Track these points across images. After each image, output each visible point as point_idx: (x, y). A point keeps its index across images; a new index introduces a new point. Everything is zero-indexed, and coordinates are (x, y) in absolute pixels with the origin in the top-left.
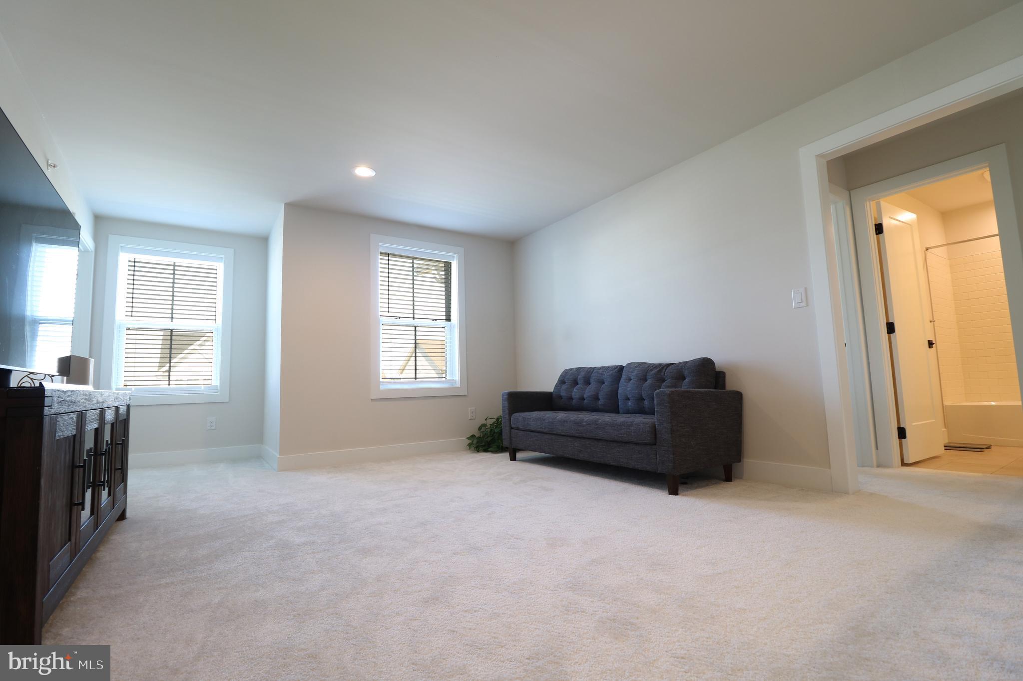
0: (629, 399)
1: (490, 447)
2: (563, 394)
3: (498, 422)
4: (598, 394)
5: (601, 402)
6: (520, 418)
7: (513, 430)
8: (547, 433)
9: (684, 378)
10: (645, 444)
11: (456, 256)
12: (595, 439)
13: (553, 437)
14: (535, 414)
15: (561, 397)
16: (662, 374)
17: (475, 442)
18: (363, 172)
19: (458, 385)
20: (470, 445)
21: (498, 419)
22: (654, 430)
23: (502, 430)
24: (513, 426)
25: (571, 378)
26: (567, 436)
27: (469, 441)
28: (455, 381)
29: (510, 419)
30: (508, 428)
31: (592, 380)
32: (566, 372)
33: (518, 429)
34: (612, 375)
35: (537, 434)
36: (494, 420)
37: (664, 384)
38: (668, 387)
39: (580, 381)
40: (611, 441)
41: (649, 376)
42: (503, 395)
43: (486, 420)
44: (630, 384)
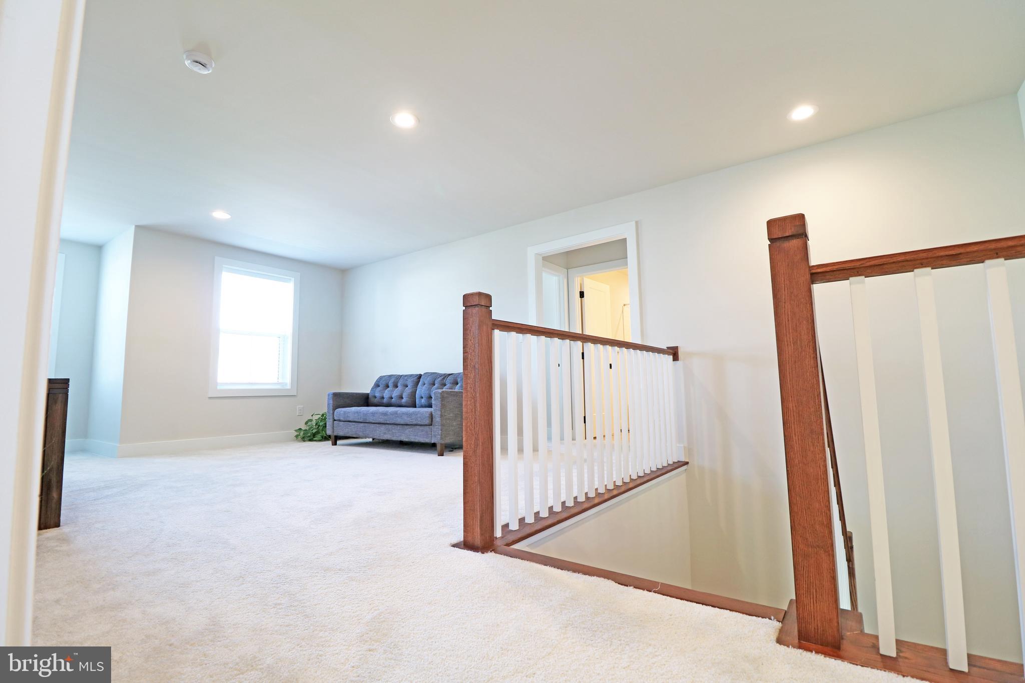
0: (422, 398)
1: (314, 437)
2: (377, 394)
3: (323, 418)
4: (402, 394)
5: (404, 400)
6: (342, 412)
7: (335, 422)
8: (361, 422)
9: (457, 384)
10: (426, 425)
11: (293, 279)
12: (395, 424)
13: (366, 424)
14: (354, 409)
15: (375, 397)
16: (445, 381)
17: (302, 433)
18: (220, 215)
19: (289, 387)
20: (297, 436)
21: (323, 415)
22: (431, 416)
23: (326, 423)
24: (335, 418)
25: (384, 383)
26: (376, 423)
27: (296, 433)
28: (286, 384)
29: (333, 413)
30: (331, 420)
31: (399, 385)
32: (381, 378)
33: (340, 421)
34: (413, 381)
35: (354, 423)
36: (320, 416)
37: (445, 387)
38: (446, 389)
39: (391, 384)
40: (405, 425)
41: (436, 382)
42: (329, 395)
43: (312, 416)
44: (424, 387)
